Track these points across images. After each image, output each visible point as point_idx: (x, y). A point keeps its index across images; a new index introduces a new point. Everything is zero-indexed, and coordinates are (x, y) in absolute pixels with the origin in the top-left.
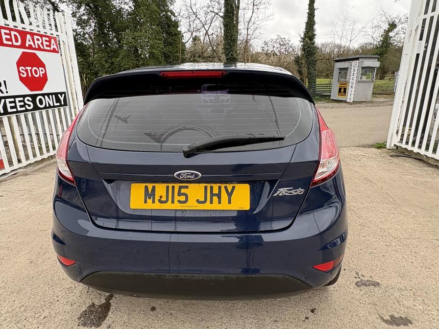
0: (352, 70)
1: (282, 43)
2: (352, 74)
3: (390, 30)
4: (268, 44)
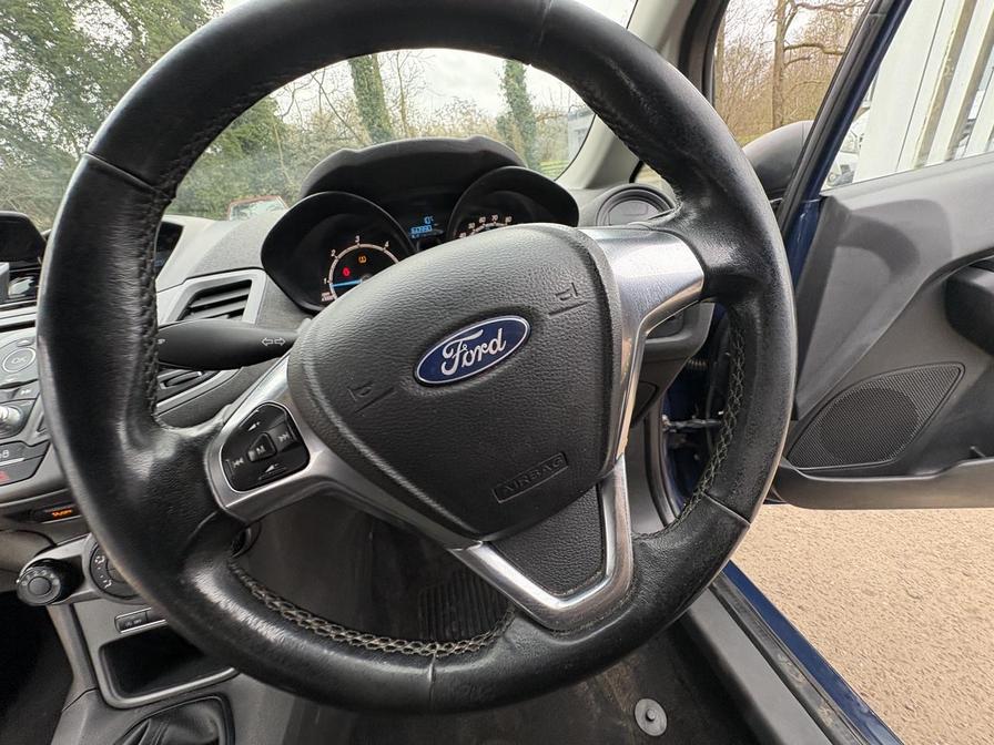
1: (464, 111)
4: (442, 115)
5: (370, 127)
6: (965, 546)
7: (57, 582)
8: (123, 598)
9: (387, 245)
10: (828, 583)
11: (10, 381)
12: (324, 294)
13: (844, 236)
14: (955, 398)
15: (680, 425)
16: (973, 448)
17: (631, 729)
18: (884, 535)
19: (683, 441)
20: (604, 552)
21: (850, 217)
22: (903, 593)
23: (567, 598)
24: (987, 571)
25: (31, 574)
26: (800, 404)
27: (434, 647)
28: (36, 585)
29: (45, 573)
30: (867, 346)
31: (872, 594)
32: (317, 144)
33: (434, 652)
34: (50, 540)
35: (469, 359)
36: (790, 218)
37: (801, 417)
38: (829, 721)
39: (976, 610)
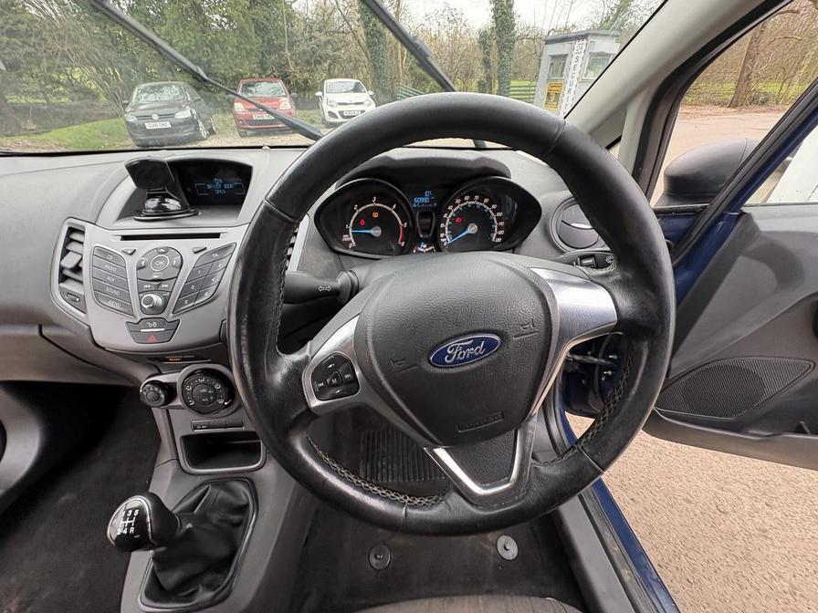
0: (574, 59)
1: (451, 18)
2: (572, 67)
4: (431, 20)
5: (366, 26)
6: (775, 484)
7: (163, 396)
8: (200, 413)
9: (394, 207)
10: (659, 488)
11: (156, 277)
12: (344, 236)
13: (749, 249)
14: (800, 385)
15: (577, 357)
16: (802, 422)
17: (492, 552)
18: (714, 464)
19: (576, 368)
20: (512, 467)
21: (758, 236)
22: (714, 508)
23: (486, 488)
24: (785, 506)
25: (149, 388)
26: (673, 366)
27: (406, 498)
28: (151, 395)
29: (156, 389)
30: (739, 336)
31: (690, 502)
32: (317, 34)
33: (406, 501)
34: (158, 369)
35: (461, 356)
36: (709, 222)
37: (671, 377)
38: (627, 578)
39: (765, 531)
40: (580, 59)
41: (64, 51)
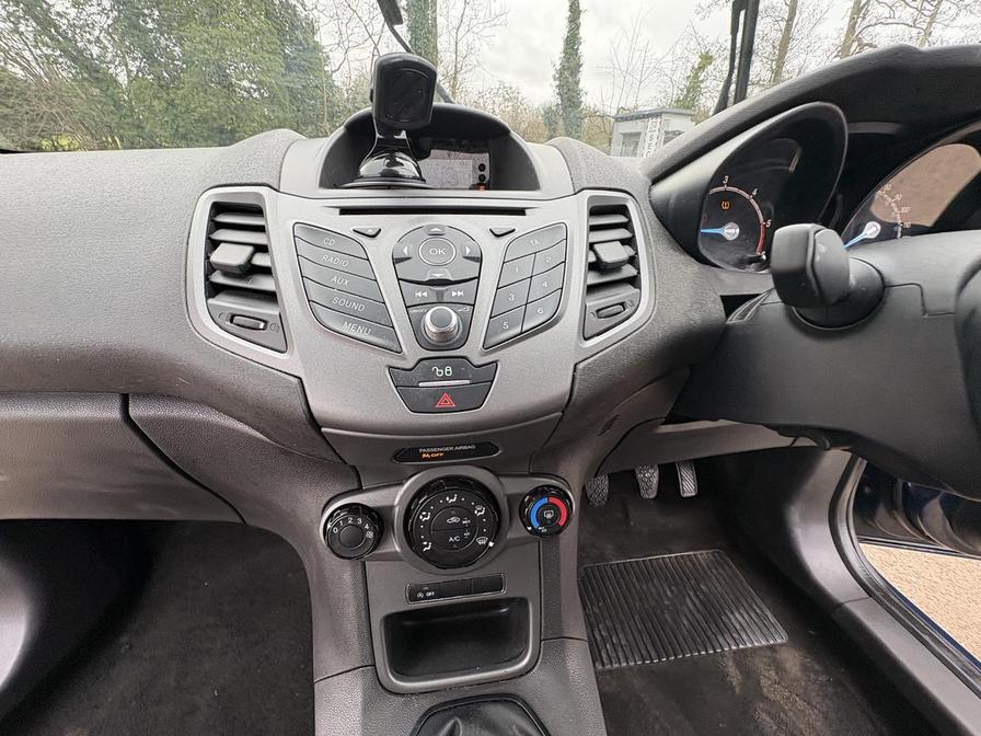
0: (648, 138)
1: (507, 97)
2: (646, 145)
3: (701, 68)
7: (369, 534)
9: (754, 193)
11: (438, 277)
28: (347, 533)
29: (358, 520)
34: (360, 481)
40: (655, 138)
41: (52, 113)
